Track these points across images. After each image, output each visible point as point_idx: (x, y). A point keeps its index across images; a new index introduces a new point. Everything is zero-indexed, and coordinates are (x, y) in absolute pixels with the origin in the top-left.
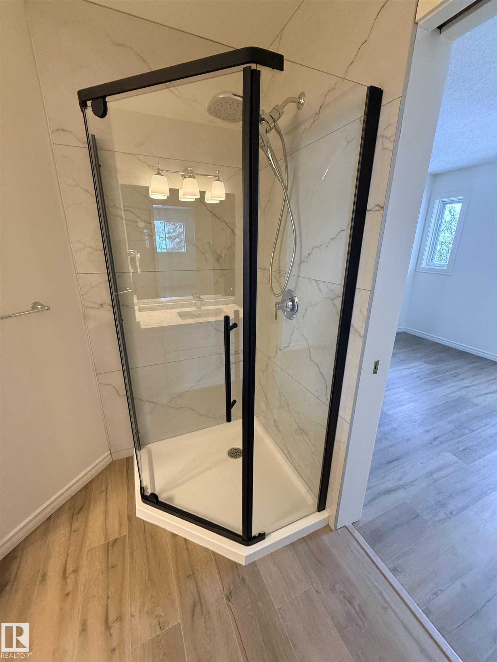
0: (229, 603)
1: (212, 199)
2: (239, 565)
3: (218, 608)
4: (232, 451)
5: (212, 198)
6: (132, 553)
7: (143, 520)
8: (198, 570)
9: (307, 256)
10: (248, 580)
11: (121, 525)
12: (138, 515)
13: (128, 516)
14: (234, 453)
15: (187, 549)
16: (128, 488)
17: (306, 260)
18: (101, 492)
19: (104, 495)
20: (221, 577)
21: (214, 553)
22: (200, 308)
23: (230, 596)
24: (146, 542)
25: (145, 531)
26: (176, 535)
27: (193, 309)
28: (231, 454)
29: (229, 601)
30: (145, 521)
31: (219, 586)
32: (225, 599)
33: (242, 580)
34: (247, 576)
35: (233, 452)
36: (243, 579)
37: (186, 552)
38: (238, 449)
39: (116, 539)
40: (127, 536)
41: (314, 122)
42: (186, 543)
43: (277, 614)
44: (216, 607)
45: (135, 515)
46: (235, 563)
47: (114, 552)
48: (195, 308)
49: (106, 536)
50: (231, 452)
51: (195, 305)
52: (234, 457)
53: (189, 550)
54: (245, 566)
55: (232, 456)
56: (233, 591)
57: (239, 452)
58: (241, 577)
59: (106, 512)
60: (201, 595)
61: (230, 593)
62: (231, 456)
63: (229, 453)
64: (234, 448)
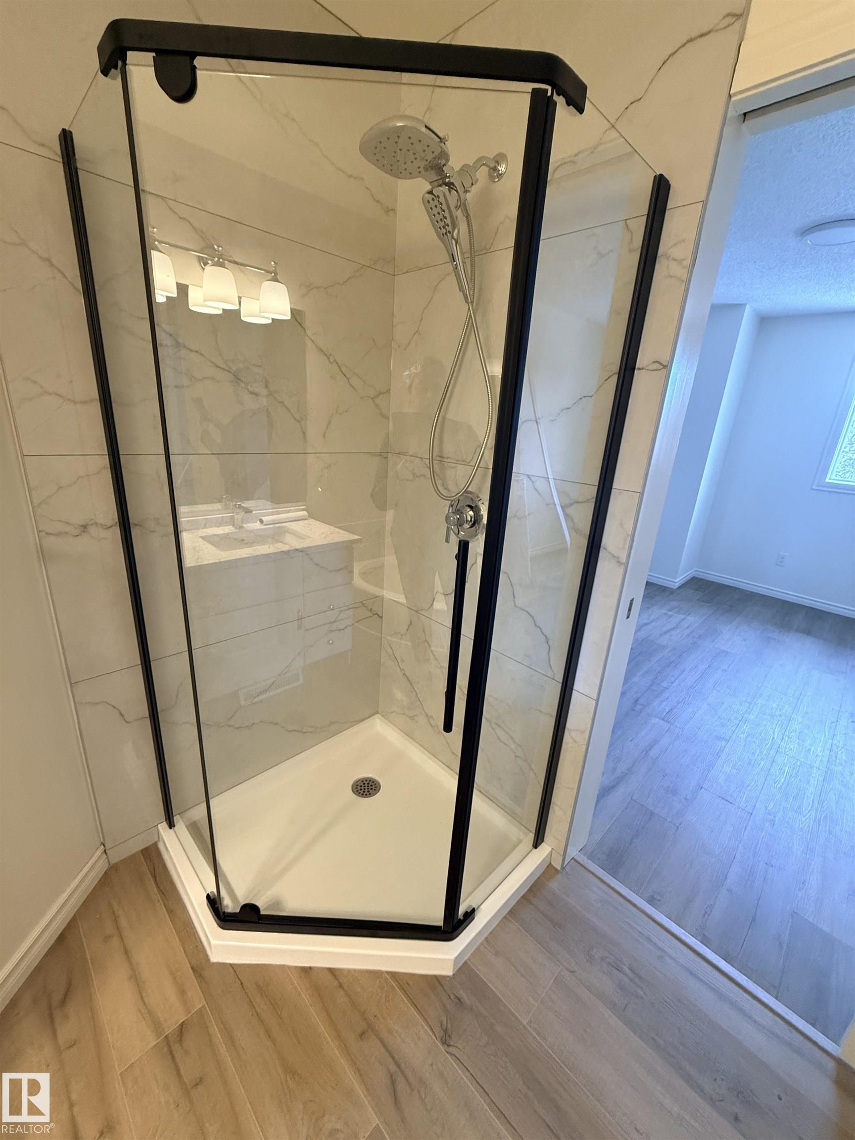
0: (451, 1049)
2: (444, 977)
3: (434, 1067)
4: (357, 785)
5: (260, 312)
6: (231, 1040)
7: (230, 964)
8: (375, 1016)
10: (466, 998)
11: (182, 993)
12: (214, 958)
13: (192, 968)
14: (363, 788)
15: (341, 986)
16: (170, 912)
18: (107, 939)
19: (115, 942)
20: (420, 1012)
21: (394, 975)
23: (447, 1036)
24: (253, 1005)
25: (242, 984)
26: (310, 968)
28: (358, 791)
29: (449, 1046)
30: (233, 964)
31: (423, 1027)
32: (441, 1047)
33: (456, 1000)
34: (461, 992)
35: (361, 786)
36: (458, 998)
37: (342, 993)
38: (368, 780)
39: (182, 1025)
40: (205, 1008)
42: (335, 976)
43: (529, 1032)
44: (432, 1065)
45: (209, 960)
46: (436, 977)
47: (186, 1052)
49: (157, 1026)
50: (357, 788)
52: (367, 794)
53: (345, 987)
54: (454, 975)
55: (363, 794)
56: (449, 1026)
57: (371, 783)
58: (452, 997)
59: (135, 978)
60: (397, 1058)
61: (446, 1031)
62: (361, 794)
63: (355, 790)
64: (359, 780)
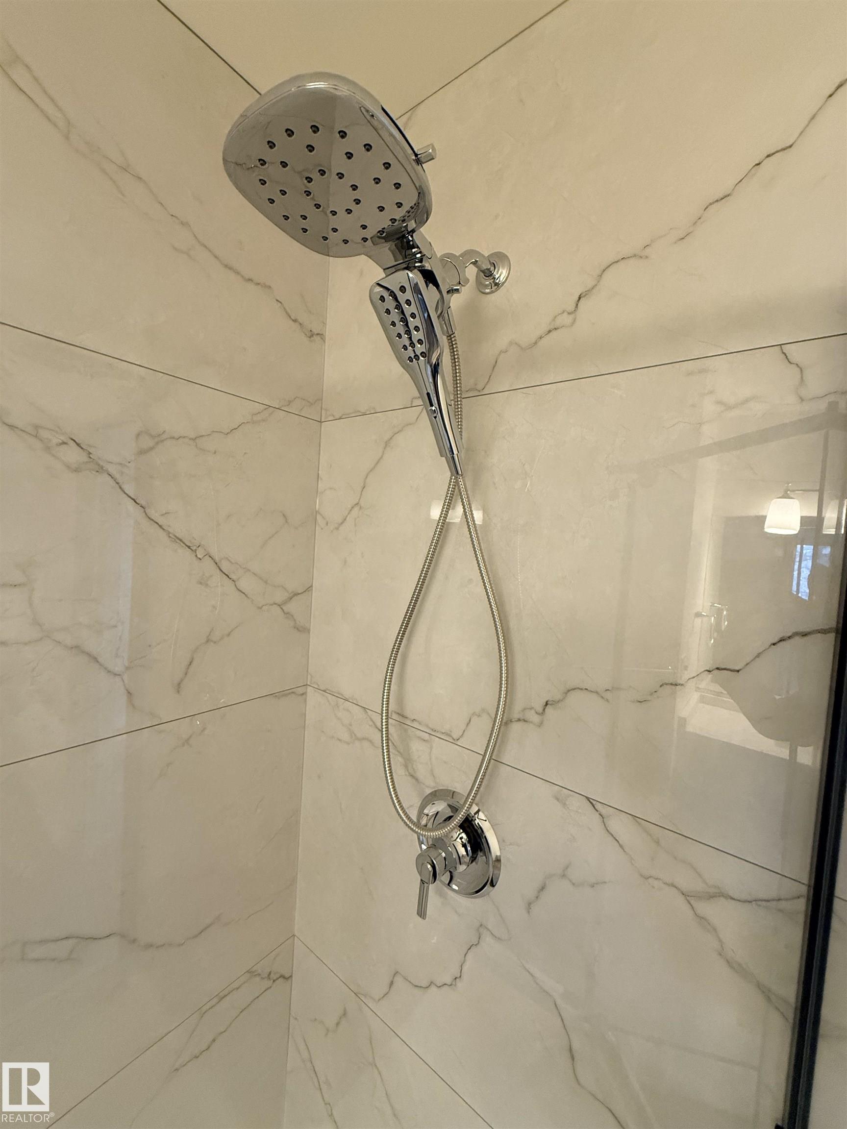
9: (540, 710)
17: (532, 716)
41: (550, 331)
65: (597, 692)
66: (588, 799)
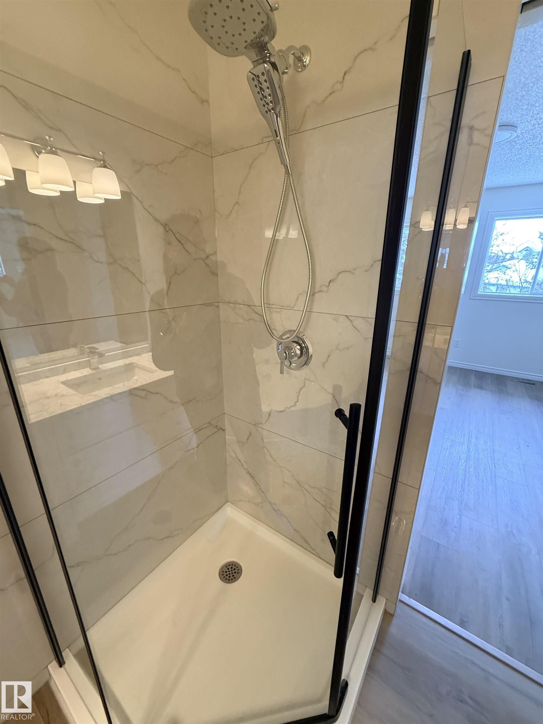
1: (96, 195)
4: (223, 572)
9: (327, 284)
14: (228, 573)
17: (324, 288)
22: (98, 368)
27: (86, 371)
28: (225, 577)
35: (226, 572)
38: (231, 564)
41: (331, 94)
48: (88, 369)
50: (223, 575)
51: (88, 364)
52: (232, 579)
55: (229, 580)
57: (234, 567)
62: (227, 581)
63: (222, 577)
65: (350, 271)
66: (346, 316)
